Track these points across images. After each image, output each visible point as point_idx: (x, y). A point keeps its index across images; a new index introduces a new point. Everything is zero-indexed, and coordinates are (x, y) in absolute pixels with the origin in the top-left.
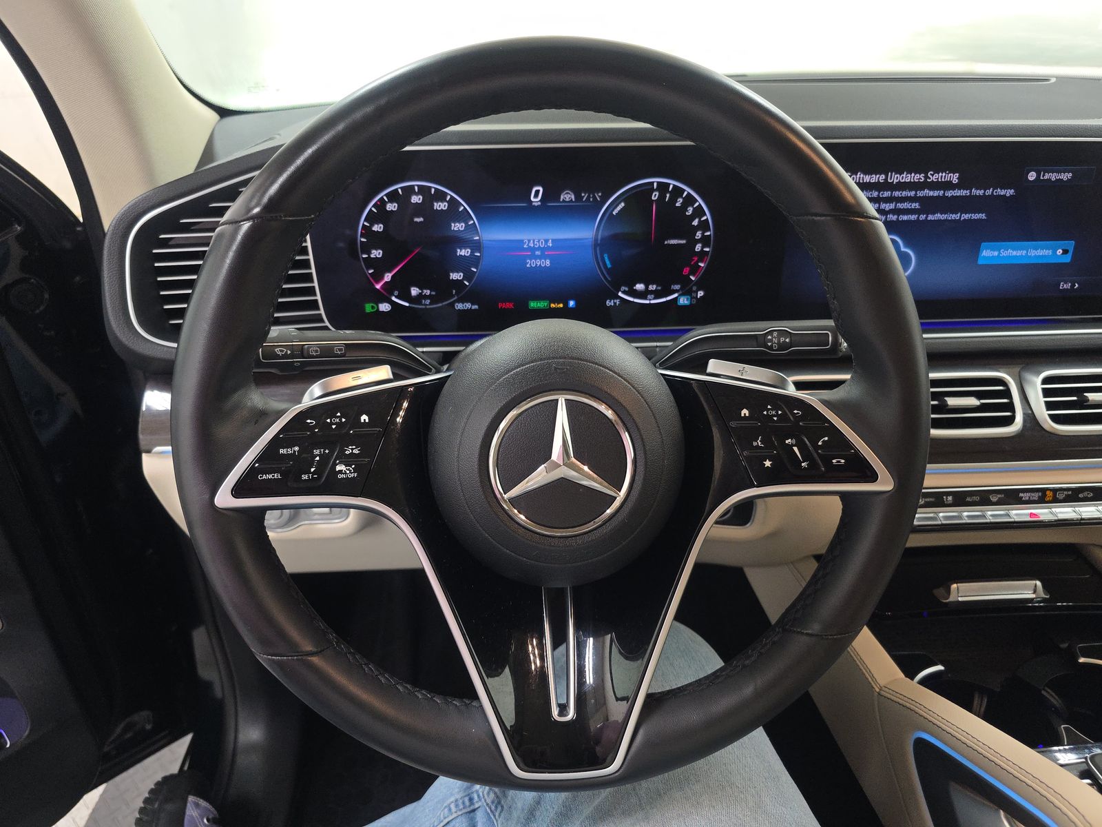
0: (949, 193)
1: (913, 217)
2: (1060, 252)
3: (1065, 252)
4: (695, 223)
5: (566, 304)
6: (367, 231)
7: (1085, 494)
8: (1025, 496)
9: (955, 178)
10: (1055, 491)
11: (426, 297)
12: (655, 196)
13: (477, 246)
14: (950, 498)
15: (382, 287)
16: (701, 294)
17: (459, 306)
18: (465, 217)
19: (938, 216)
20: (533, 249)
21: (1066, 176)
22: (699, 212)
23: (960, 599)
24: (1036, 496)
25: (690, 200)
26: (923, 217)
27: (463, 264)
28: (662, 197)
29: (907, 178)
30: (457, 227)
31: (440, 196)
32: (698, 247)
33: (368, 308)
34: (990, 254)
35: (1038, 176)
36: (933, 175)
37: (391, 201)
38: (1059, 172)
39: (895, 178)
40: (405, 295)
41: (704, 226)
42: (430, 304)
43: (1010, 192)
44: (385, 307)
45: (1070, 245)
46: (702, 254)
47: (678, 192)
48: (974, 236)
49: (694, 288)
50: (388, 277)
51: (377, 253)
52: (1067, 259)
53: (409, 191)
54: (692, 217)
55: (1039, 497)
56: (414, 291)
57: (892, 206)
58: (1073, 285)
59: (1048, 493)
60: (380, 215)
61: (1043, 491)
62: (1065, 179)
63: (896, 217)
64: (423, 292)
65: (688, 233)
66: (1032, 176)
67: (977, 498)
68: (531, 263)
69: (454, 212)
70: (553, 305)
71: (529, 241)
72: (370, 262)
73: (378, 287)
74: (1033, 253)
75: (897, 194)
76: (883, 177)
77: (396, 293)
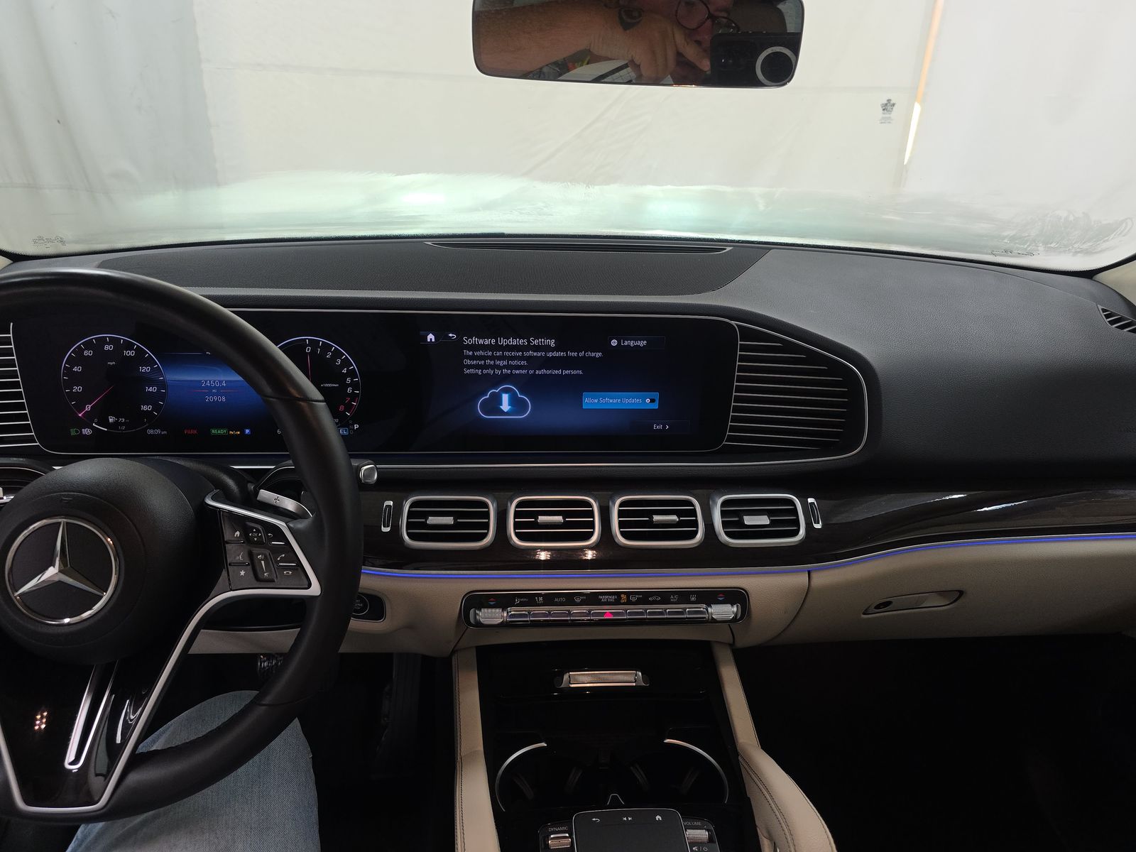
0: (550, 354)
1: (524, 372)
2: (648, 400)
3: (653, 401)
4: (345, 371)
5: (243, 432)
6: (69, 371)
7: (654, 598)
8: (603, 598)
9: (552, 343)
10: (628, 594)
11: (122, 424)
12: (308, 350)
13: (162, 385)
14: (541, 599)
15: (82, 415)
16: (356, 426)
17: (151, 432)
18: (149, 362)
19: (543, 371)
20: (210, 388)
21: (642, 343)
22: (346, 363)
23: (572, 686)
24: (612, 598)
25: (337, 354)
26: (531, 372)
27: (150, 399)
28: (314, 351)
29: (512, 342)
30: (145, 369)
31: (129, 346)
32: (349, 390)
33: (73, 432)
34: (592, 401)
35: (619, 342)
36: (534, 341)
37: (87, 349)
38: (636, 340)
39: (503, 342)
40: (104, 422)
41: (352, 374)
42: (125, 430)
43: (599, 355)
44: (87, 431)
45: (656, 395)
46: (353, 397)
47: (326, 347)
48: (576, 388)
49: (351, 422)
50: (88, 408)
51: (77, 389)
52: (655, 406)
53: (102, 341)
54: (342, 366)
55: (615, 599)
56: (111, 420)
57: (505, 363)
58: (664, 427)
59: (622, 596)
60: (78, 358)
61: (618, 594)
62: (642, 345)
63: (509, 371)
64: (118, 420)
65: (341, 378)
66: (614, 343)
67: (563, 599)
68: (209, 399)
69: (140, 358)
70: (231, 432)
71: (206, 381)
72: (74, 396)
73: (80, 415)
74: (627, 401)
75: (507, 354)
76: (493, 341)
77: (96, 420)
